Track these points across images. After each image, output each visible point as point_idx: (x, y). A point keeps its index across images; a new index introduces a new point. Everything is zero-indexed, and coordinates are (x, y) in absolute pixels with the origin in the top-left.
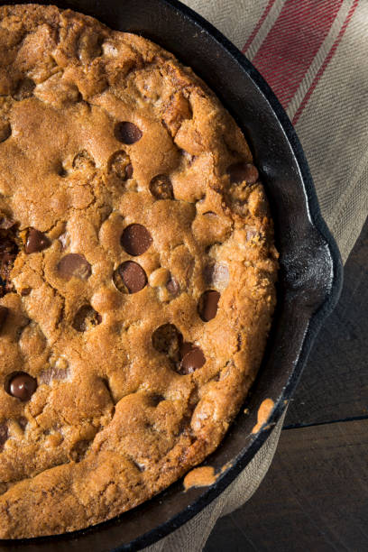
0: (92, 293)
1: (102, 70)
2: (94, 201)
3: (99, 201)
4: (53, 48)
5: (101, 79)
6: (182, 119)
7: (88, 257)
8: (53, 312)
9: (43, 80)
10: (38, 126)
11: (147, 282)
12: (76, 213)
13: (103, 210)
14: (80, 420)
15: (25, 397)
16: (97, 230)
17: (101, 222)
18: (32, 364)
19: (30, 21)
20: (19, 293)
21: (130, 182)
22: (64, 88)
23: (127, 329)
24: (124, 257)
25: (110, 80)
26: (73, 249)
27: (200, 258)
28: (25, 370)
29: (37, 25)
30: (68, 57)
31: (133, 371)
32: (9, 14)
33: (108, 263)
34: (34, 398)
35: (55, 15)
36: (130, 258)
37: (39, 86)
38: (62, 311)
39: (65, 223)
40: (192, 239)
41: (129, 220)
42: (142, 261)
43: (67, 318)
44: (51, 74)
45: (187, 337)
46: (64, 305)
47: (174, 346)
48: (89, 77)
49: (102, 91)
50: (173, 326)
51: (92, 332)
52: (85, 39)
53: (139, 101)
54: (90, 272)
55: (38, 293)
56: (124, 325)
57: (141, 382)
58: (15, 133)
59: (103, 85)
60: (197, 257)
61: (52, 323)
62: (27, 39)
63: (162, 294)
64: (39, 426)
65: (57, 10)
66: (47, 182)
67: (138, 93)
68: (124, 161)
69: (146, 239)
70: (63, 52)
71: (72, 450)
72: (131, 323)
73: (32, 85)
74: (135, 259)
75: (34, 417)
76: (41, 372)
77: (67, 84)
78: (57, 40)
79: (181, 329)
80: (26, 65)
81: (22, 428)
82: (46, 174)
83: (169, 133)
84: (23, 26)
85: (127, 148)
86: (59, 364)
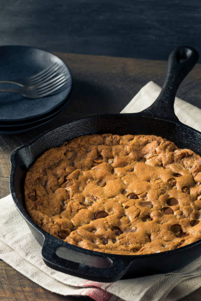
0: (151, 211)
1: (173, 155)
2: (160, 188)
3: (161, 188)
4: (157, 147)
5: (172, 158)
6: (198, 172)
7: (153, 203)
8: (136, 213)
9: (150, 158)
10: (144, 169)
11: (173, 213)
12: (152, 190)
13: (162, 192)
14: (137, 243)
15: (117, 234)
16: (158, 196)
17: (161, 194)
18: (123, 226)
19: (151, 139)
20: (124, 208)
21: (174, 187)
22: (157, 161)
23: (162, 224)
24: (166, 205)
25: (175, 159)
26: (148, 200)
27: (195, 210)
28: (120, 227)
29: (153, 140)
30: (161, 150)
31: (161, 233)
32: (144, 137)
33: (160, 205)
34: (121, 235)
35: (160, 139)
36: (168, 206)
37: (148, 161)
38: (139, 214)
39: (147, 193)
40: (194, 204)
41: (171, 196)
42: (173, 208)
43: (140, 216)
44: (154, 156)
45: (184, 231)
46: (140, 212)
47: (179, 232)
48: (167, 157)
49: (171, 163)
50: (180, 226)
51: (148, 222)
52: (169, 147)
53: (183, 168)
54: (152, 207)
55: (132, 208)
56: (161, 223)
57: (163, 237)
58: (135, 170)
59: (172, 161)
60: (194, 209)
61: (134, 216)
62: (148, 144)
63: (178, 217)
64: (120, 242)
65: (161, 138)
66: (143, 182)
67: (184, 166)
68: (174, 181)
69: (176, 202)
70: (160, 148)
71: (131, 249)
72: (164, 222)
73: (145, 160)
74: (170, 207)
75: (119, 239)
76: (125, 229)
77: (158, 160)
78: (159, 145)
79: (183, 227)
80: (145, 153)
81: (114, 243)
82: (144, 181)
83: (193, 177)
84: (148, 140)
85: (176, 178)
86: (133, 228)
